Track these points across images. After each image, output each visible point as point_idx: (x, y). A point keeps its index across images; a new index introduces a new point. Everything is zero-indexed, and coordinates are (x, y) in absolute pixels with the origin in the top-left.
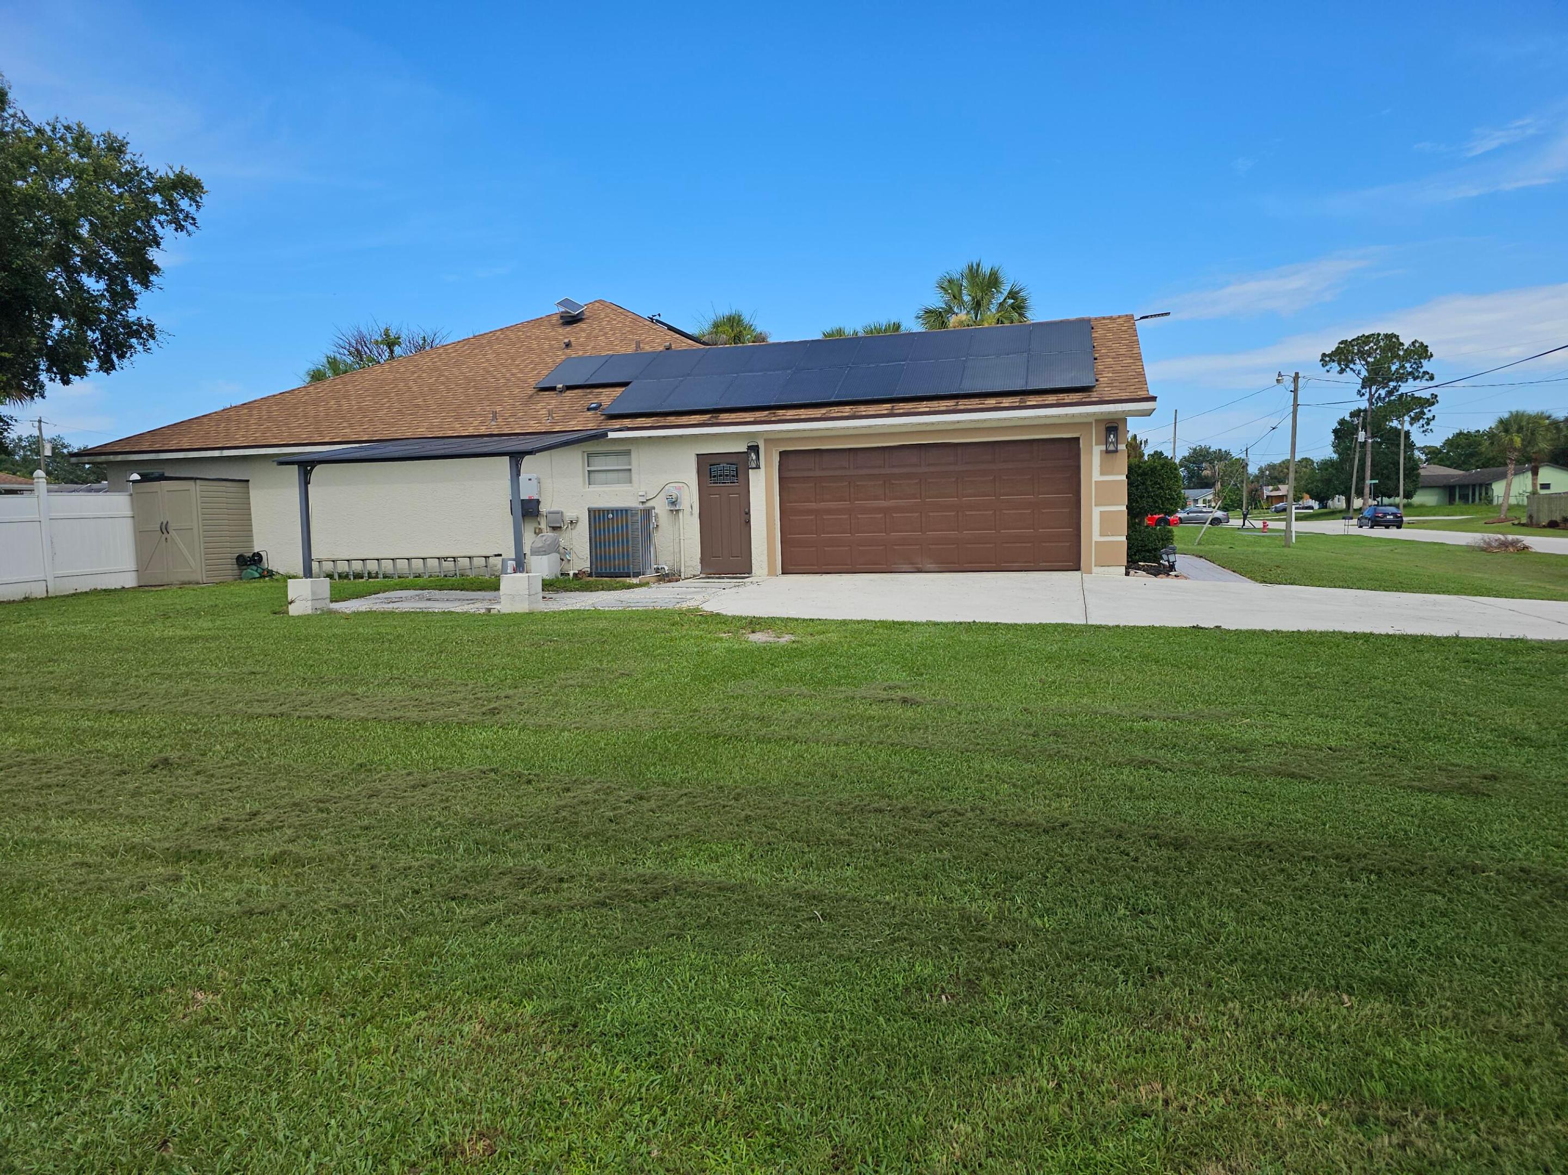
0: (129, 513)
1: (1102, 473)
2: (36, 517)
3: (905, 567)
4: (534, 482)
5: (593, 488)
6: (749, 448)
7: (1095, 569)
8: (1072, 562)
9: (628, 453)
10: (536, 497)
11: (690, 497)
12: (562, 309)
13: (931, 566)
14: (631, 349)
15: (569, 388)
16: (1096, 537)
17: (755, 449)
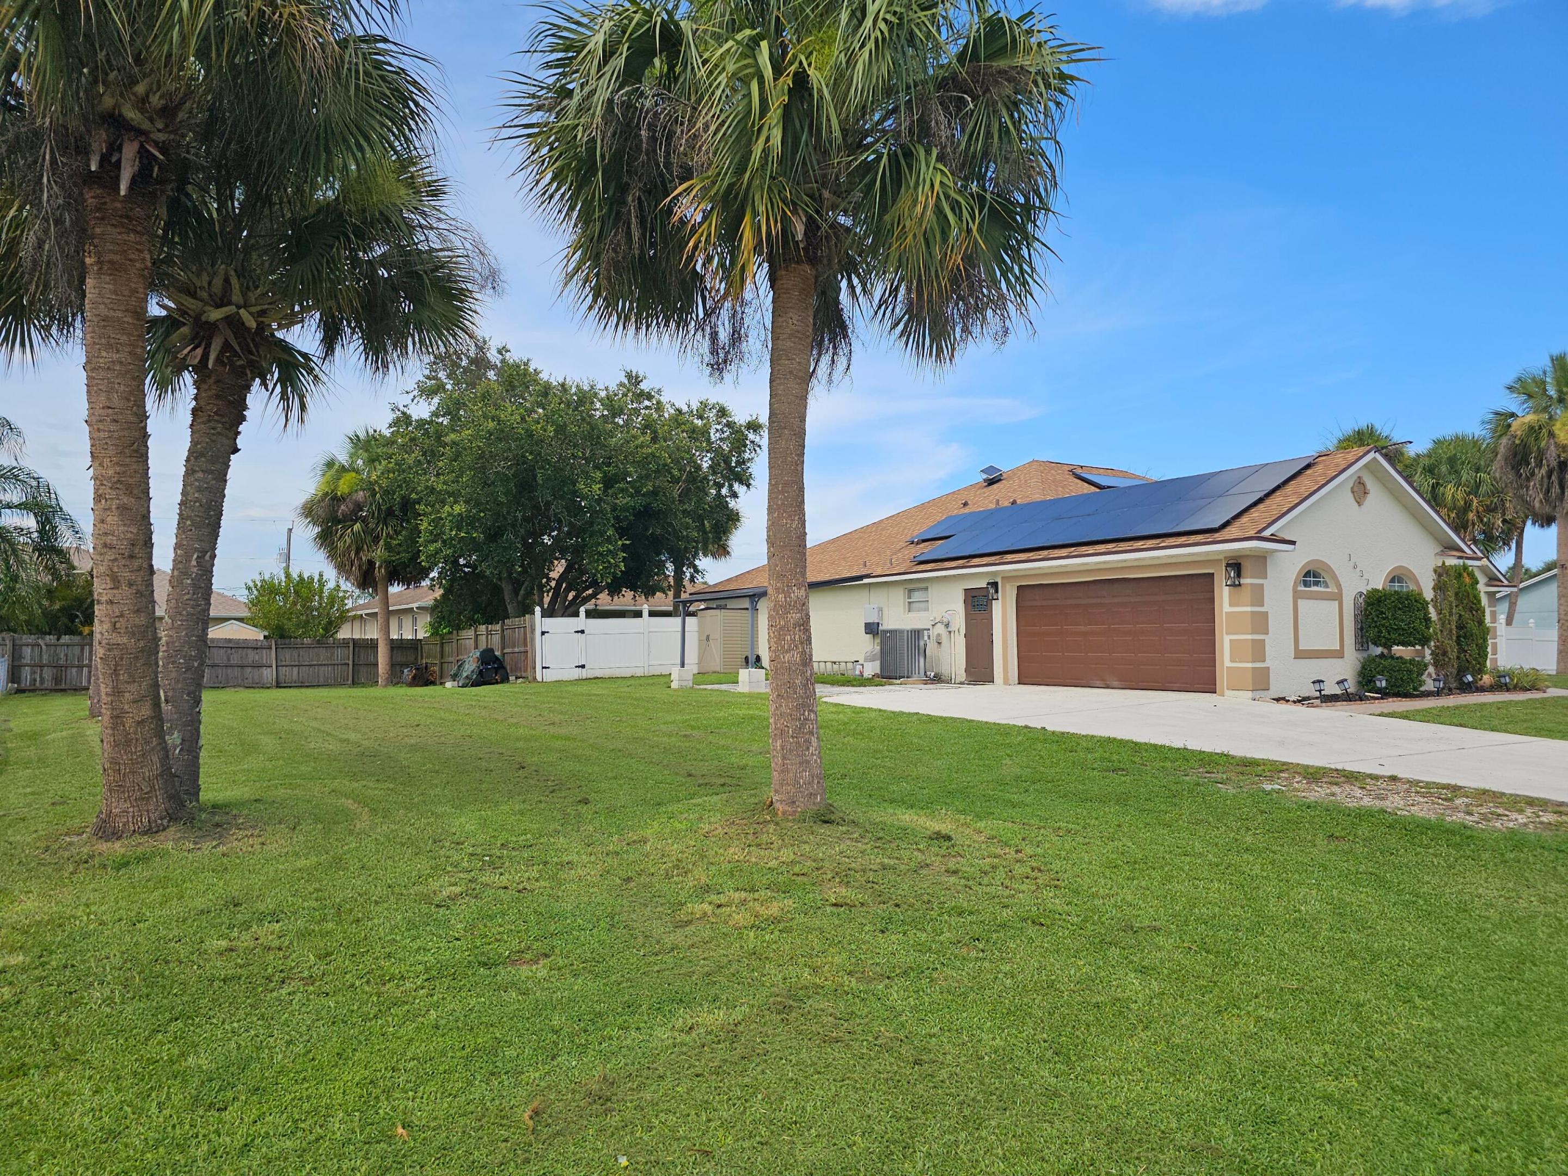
0: (696, 629)
1: (1231, 605)
2: (642, 631)
3: (1098, 683)
4: (876, 610)
5: (911, 615)
6: (988, 584)
7: (1227, 693)
8: (1208, 686)
9: (926, 589)
10: (876, 621)
11: (959, 621)
12: (985, 476)
13: (1115, 683)
14: (993, 506)
15: (924, 541)
16: (1227, 663)
17: (995, 585)
